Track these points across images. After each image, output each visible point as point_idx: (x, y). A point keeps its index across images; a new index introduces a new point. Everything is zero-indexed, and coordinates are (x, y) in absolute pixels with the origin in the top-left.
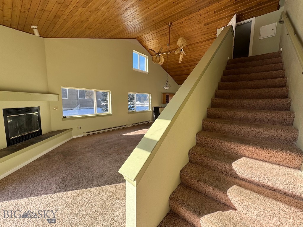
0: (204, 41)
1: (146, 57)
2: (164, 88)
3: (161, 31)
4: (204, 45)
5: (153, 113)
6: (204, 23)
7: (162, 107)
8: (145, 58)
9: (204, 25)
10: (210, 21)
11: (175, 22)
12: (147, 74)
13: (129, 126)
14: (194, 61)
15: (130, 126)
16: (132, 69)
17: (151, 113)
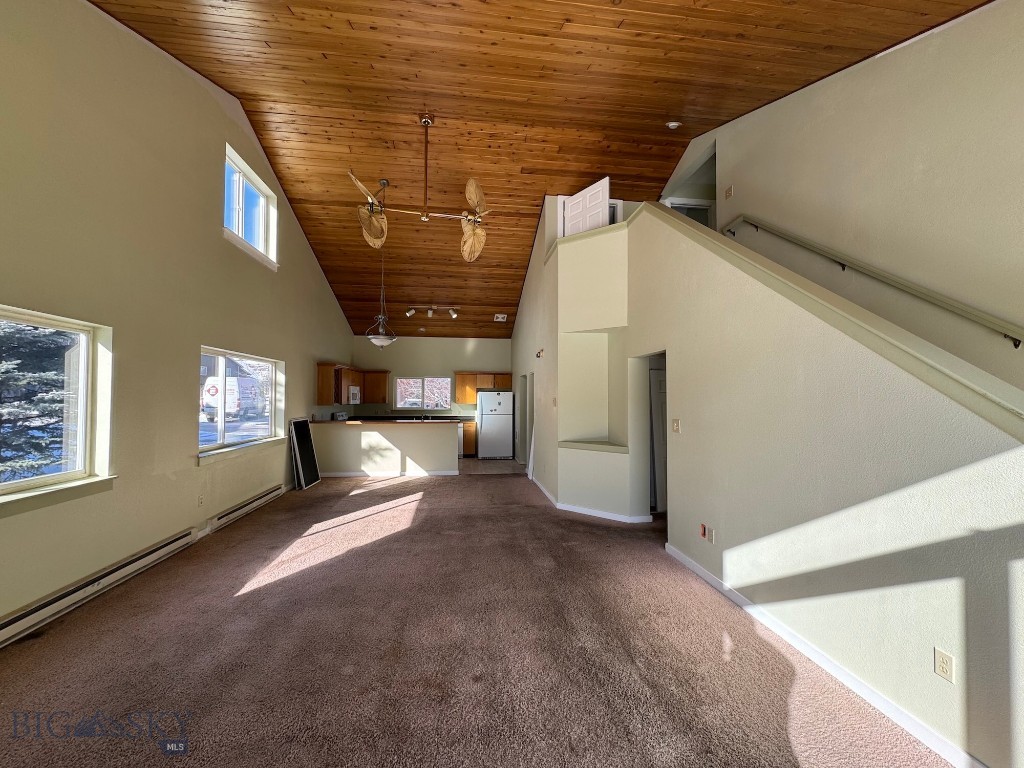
0: (501, 214)
1: (267, 197)
2: (374, 341)
3: (380, 125)
4: (496, 225)
5: (291, 449)
6: (524, 165)
7: (317, 418)
8: (262, 201)
9: (523, 171)
10: (540, 167)
11: (445, 121)
12: (272, 271)
13: (201, 534)
14: (447, 265)
15: (207, 530)
16: (222, 231)
17: (284, 448)
